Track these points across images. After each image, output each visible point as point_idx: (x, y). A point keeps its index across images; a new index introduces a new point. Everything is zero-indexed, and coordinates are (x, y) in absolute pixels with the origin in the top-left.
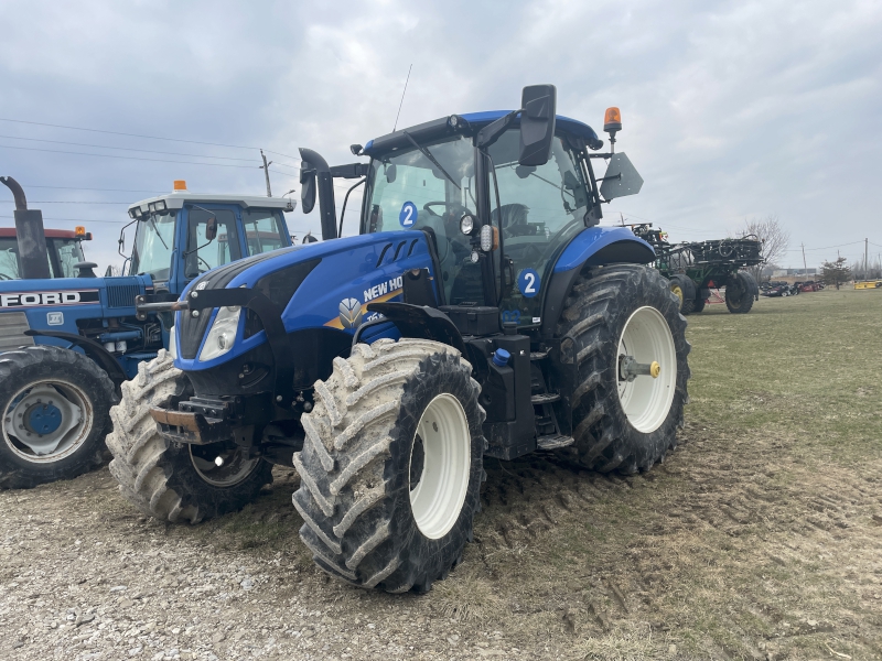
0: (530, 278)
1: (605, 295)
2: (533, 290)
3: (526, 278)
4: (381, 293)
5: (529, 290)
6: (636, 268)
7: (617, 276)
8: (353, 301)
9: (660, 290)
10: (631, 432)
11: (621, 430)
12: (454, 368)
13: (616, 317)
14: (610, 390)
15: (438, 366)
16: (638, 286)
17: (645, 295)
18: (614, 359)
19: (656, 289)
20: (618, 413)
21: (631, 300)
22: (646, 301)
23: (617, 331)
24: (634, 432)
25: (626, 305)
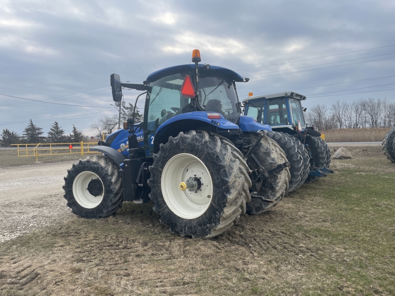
0: (152, 138)
2: (153, 143)
8: (123, 144)
9: (195, 145)
10: (168, 212)
11: (161, 208)
12: (93, 165)
13: (160, 157)
14: (155, 188)
15: (85, 164)
16: (176, 143)
17: (181, 148)
18: (158, 176)
19: (191, 144)
20: (159, 200)
21: (170, 149)
22: (184, 151)
23: (160, 164)
24: (171, 213)
25: (167, 152)
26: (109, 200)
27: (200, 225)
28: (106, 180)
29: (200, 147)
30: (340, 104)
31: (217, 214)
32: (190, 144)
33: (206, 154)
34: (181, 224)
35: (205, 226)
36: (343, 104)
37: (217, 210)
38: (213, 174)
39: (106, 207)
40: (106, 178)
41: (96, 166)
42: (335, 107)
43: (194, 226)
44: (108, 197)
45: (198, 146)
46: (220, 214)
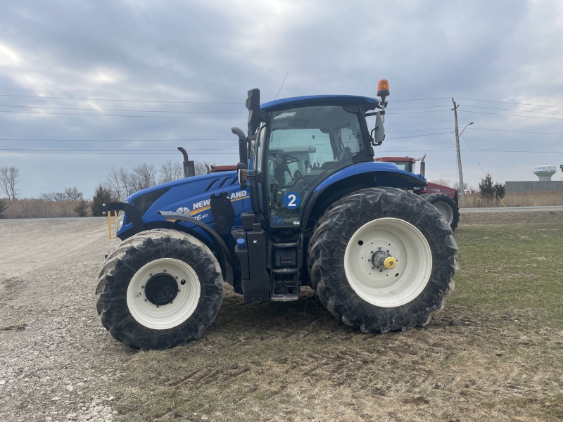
0: (292, 198)
1: (338, 209)
2: (295, 205)
3: (289, 197)
4: (205, 205)
5: (290, 204)
6: (378, 191)
7: (355, 197)
8: (185, 209)
9: (406, 207)
10: (359, 303)
11: (346, 300)
12: (178, 246)
13: (343, 224)
14: (333, 272)
15: (159, 244)
16: (375, 204)
17: (384, 210)
18: (340, 252)
19: (400, 205)
20: (342, 288)
21: (364, 213)
22: (387, 214)
23: (344, 234)
24: (364, 304)
25: (357, 217)
26: (211, 307)
27: (415, 311)
28: (205, 270)
29: (415, 209)
30: (172, 166)
31: (441, 293)
32: (397, 205)
33: (424, 218)
34: (383, 316)
35: (422, 310)
36: (175, 165)
37: (440, 287)
38: (434, 242)
39: (205, 319)
40: (207, 266)
41: (185, 247)
42: (165, 168)
43: (406, 315)
44: (209, 300)
45: (412, 207)
46: (444, 291)
